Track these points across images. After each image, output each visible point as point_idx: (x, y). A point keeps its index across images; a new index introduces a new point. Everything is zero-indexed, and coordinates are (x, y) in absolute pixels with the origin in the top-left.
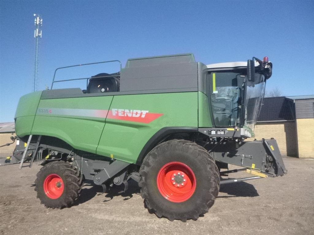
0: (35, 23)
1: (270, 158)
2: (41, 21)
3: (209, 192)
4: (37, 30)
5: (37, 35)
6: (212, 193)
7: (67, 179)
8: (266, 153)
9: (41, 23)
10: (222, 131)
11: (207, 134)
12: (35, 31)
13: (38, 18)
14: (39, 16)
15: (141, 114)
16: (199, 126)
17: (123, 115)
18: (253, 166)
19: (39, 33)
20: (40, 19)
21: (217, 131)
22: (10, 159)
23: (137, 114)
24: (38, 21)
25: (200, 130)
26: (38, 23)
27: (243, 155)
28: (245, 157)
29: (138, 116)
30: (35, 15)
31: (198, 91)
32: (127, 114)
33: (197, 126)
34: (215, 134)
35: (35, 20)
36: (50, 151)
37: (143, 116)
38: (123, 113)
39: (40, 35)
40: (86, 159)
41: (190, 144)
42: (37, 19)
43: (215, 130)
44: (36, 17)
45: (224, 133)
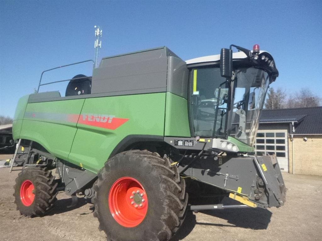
0: (96, 34)
1: (260, 180)
2: (101, 32)
3: (160, 219)
4: (97, 40)
5: (97, 46)
6: (164, 220)
7: (37, 187)
8: (257, 174)
9: (101, 34)
10: (190, 141)
11: (173, 145)
12: (95, 42)
13: (98, 29)
14: (99, 27)
15: (108, 119)
16: (165, 135)
17: (92, 120)
18: (239, 190)
19: (99, 43)
20: (100, 30)
21: (185, 142)
22: (9, 161)
23: (104, 118)
24: (98, 32)
25: (166, 140)
26: (98, 35)
27: (227, 175)
28: (229, 178)
29: (105, 121)
30: (95, 27)
31: (166, 92)
32: (95, 119)
33: (163, 135)
34: (182, 145)
35: (96, 32)
36: (40, 156)
37: (110, 122)
38: (92, 118)
39: (99, 45)
40: (67, 167)
41: (145, 157)
42: (97, 31)
43: (182, 141)
44: (96, 29)
45: (193, 144)
